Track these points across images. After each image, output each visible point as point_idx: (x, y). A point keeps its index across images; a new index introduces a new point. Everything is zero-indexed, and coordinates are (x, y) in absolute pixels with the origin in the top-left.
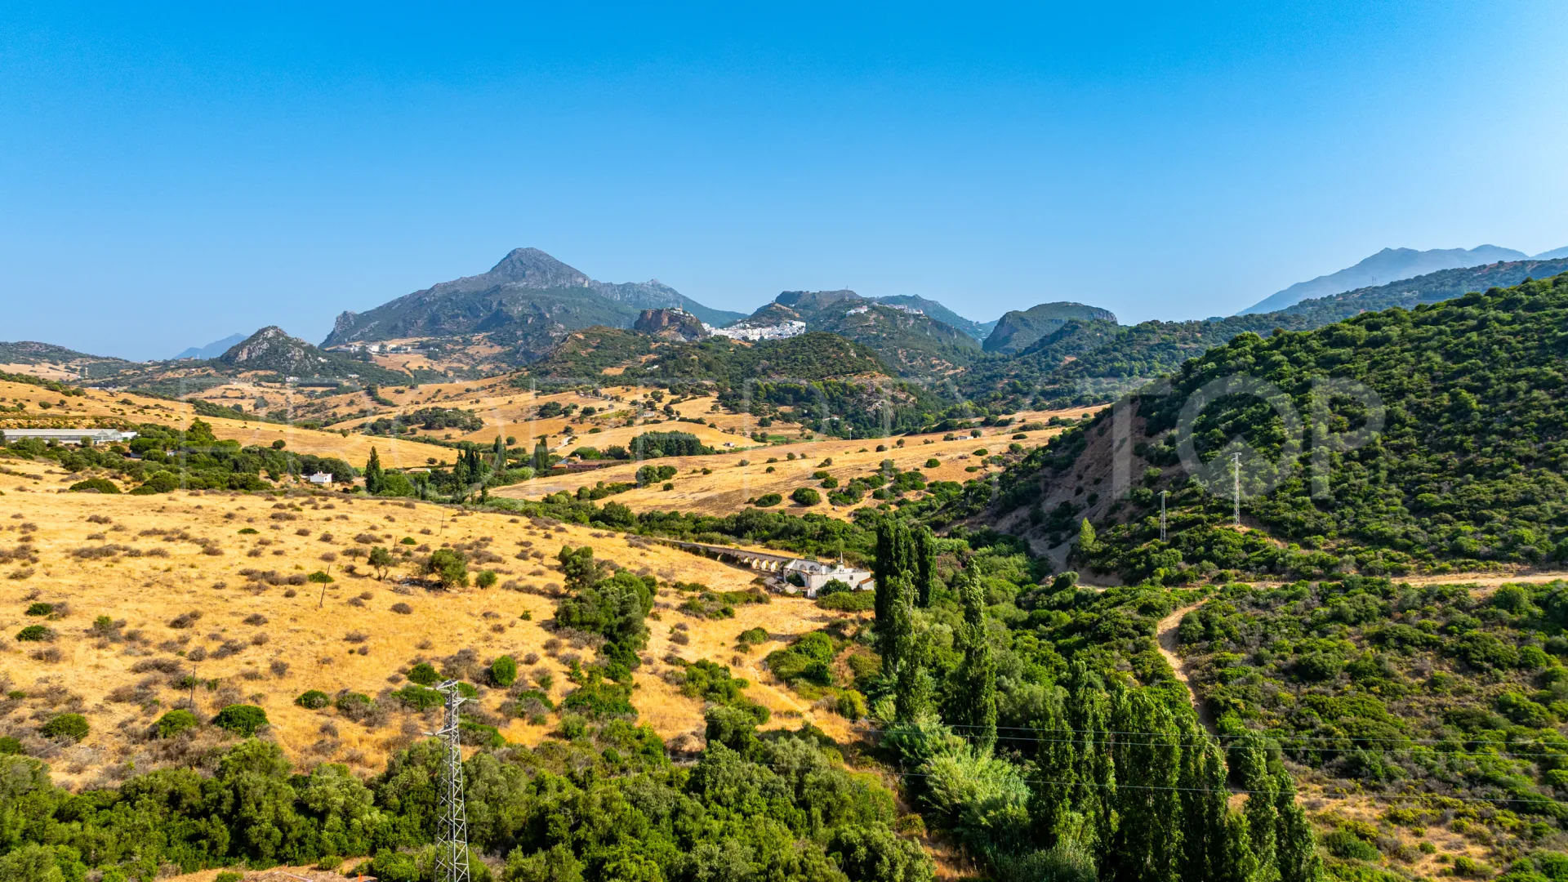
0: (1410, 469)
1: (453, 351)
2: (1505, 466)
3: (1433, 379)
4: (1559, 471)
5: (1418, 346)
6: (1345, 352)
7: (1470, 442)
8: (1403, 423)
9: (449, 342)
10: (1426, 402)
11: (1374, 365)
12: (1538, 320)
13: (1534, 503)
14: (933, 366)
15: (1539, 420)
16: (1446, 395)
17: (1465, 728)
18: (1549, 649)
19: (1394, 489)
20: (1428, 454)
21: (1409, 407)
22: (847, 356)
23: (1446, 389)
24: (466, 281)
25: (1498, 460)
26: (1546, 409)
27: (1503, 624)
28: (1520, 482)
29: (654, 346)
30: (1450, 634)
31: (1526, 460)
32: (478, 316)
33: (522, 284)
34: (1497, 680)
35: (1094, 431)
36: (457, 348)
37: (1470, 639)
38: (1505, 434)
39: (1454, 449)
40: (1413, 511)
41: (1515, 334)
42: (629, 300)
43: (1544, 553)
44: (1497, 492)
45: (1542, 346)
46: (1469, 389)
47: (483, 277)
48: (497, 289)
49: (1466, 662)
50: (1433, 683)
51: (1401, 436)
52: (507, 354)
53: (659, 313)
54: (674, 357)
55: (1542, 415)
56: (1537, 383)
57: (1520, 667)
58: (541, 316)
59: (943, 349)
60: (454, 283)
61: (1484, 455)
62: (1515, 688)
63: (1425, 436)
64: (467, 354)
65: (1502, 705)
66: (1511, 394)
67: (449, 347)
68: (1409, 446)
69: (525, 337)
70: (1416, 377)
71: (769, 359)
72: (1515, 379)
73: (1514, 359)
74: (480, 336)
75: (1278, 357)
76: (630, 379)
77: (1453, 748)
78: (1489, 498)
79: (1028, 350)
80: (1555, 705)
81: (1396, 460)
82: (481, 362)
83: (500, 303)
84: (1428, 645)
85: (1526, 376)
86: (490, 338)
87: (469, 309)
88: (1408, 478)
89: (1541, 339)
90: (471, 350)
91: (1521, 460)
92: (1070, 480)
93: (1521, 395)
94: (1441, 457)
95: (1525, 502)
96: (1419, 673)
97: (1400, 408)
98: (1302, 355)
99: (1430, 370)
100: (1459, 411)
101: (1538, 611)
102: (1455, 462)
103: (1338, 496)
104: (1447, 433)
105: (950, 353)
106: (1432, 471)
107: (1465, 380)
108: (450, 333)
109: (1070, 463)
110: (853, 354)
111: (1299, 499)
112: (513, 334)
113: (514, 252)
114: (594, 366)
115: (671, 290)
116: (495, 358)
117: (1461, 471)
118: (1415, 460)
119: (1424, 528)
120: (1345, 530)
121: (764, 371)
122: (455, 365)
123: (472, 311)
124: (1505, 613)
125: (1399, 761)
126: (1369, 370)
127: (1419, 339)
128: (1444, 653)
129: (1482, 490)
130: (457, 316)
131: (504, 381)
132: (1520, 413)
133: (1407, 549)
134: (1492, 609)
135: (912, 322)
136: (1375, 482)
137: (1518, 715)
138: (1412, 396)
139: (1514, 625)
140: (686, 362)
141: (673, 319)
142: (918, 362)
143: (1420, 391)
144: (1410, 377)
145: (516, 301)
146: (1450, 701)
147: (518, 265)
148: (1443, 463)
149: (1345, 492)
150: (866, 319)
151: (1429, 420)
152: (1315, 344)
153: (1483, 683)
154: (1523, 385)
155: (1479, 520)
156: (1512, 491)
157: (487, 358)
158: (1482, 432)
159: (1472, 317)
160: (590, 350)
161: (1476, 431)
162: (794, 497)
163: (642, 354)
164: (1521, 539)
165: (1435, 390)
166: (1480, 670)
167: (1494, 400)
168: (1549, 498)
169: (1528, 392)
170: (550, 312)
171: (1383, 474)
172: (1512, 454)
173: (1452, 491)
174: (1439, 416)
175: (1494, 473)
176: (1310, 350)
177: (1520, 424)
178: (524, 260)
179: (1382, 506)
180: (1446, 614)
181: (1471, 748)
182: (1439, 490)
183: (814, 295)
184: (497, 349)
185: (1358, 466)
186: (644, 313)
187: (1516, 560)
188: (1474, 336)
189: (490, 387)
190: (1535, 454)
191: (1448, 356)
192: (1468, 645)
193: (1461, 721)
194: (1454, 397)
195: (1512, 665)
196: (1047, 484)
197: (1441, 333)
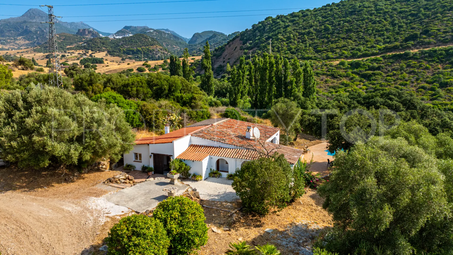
0: (315, 43)
1: (10, 42)
2: (338, 40)
3: (320, 23)
4: (352, 40)
5: (315, 16)
6: (297, 19)
7: (329, 36)
8: (312, 33)
9: (8, 39)
10: (318, 28)
11: (304, 20)
12: (345, 8)
13: (346, 47)
14: (174, 48)
15: (346, 29)
16: (323, 26)
17: (335, 89)
18: (352, 73)
19: (311, 48)
20: (319, 40)
21: (314, 29)
22: (149, 41)
23: (323, 25)
24: (12, 19)
25: (337, 39)
26: (348, 27)
27: (341, 69)
28: (343, 43)
29: (84, 40)
30: (329, 72)
31: (343, 38)
32: (19, 31)
33: (34, 21)
34: (341, 80)
35: (228, 46)
36: (12, 41)
37: (334, 72)
38: (338, 33)
39: (325, 38)
40: (316, 52)
41: (339, 12)
42: (73, 28)
43: (349, 56)
44: (337, 45)
45: (346, 13)
46: (328, 24)
47: (19, 18)
48: (25, 22)
49: (333, 76)
50: (326, 81)
51: (312, 36)
52: (31, 44)
53: (84, 30)
54: (91, 41)
55: (347, 28)
56: (345, 21)
57: (346, 77)
58: (43, 31)
59: (177, 43)
60: (8, 19)
61: (333, 38)
62: (345, 81)
63: (318, 36)
64: (16, 43)
65: (343, 84)
66: (339, 24)
67: (9, 41)
68: (314, 38)
69: (37, 38)
70: (315, 22)
71: (123, 41)
72: (340, 21)
73: (340, 17)
74: (20, 37)
75: (278, 21)
76: (77, 48)
77: (332, 92)
78: (335, 47)
79: (202, 42)
80: (355, 83)
81: (311, 42)
82: (21, 46)
83: (27, 27)
84: (324, 74)
85: (343, 20)
86: (24, 38)
87: (15, 28)
88: (314, 45)
89: (346, 12)
90: (17, 42)
91: (342, 38)
92: (221, 59)
93: (342, 24)
94: (322, 40)
95: (344, 47)
96: (322, 80)
97: (311, 30)
98: (285, 20)
99: (319, 21)
100: (326, 29)
101: (349, 66)
102: (326, 40)
103: (297, 51)
104: (324, 34)
105: (179, 44)
106: (320, 43)
107: (328, 22)
108: (9, 36)
109: (221, 55)
110: (150, 40)
111: (287, 52)
112: (33, 37)
113: (30, 9)
114: (64, 45)
115: (87, 25)
116: (27, 45)
117: (327, 42)
118: (316, 41)
119: (319, 55)
120: (299, 57)
121: (122, 45)
122: (12, 47)
123: (16, 29)
124: (342, 66)
125: (320, 95)
126: (303, 22)
127: (315, 14)
128: (328, 75)
129: (334, 46)
130: (11, 30)
131: (31, 50)
132: (341, 28)
133: (315, 59)
134: (339, 66)
135: (167, 35)
136: (306, 47)
137: (347, 85)
138: (314, 27)
139: (344, 69)
140: (96, 42)
141: (90, 32)
142: (169, 47)
143: (316, 26)
144: (314, 22)
145: (33, 26)
146: (331, 85)
147: (32, 14)
148: (323, 41)
149: (298, 49)
150: (153, 34)
151: (319, 32)
152: (288, 17)
153: (338, 80)
154: (342, 22)
155: (333, 52)
156: (340, 45)
157: (23, 45)
158: (332, 34)
159: (328, 9)
160: (61, 40)
161: (331, 34)
162: (138, 70)
163: (80, 42)
164: (344, 53)
165: (320, 25)
166: (337, 78)
167: (335, 26)
168: (349, 45)
169: (344, 23)
170: (45, 30)
171: (308, 45)
172: (340, 37)
173: (326, 47)
174: (322, 31)
175: (335, 42)
176: (287, 19)
177: (342, 31)
178: (34, 12)
179: (308, 51)
180: (327, 68)
181: (336, 92)
182: (322, 47)
183: (135, 27)
184: (27, 42)
185: (301, 44)
186: (79, 30)
187: (343, 58)
188: (329, 12)
189: (26, 51)
190: (346, 37)
191: (323, 17)
192: (333, 73)
193: (334, 88)
194: (325, 26)
195: (344, 76)
196: (215, 61)
197: (321, 12)
